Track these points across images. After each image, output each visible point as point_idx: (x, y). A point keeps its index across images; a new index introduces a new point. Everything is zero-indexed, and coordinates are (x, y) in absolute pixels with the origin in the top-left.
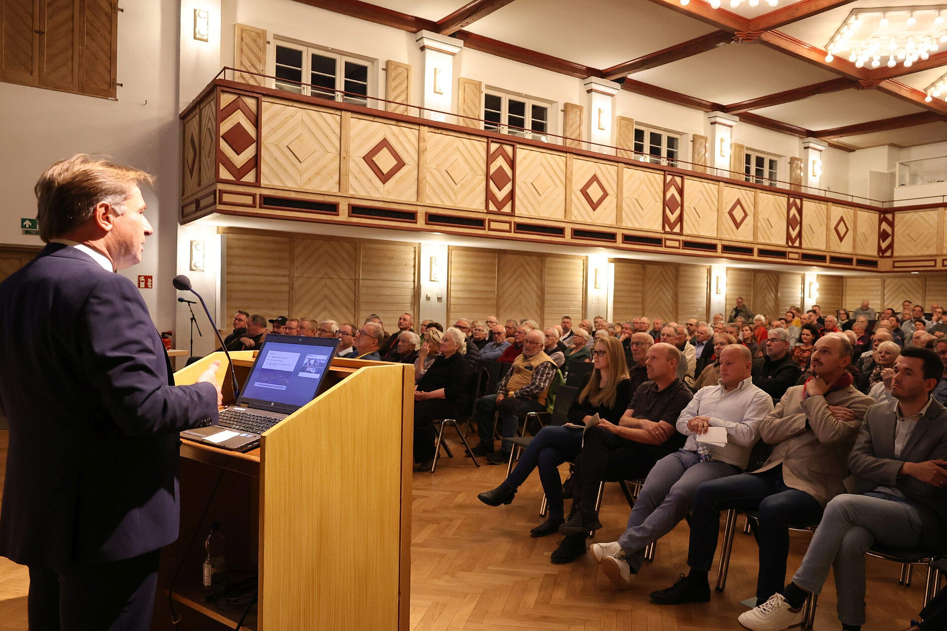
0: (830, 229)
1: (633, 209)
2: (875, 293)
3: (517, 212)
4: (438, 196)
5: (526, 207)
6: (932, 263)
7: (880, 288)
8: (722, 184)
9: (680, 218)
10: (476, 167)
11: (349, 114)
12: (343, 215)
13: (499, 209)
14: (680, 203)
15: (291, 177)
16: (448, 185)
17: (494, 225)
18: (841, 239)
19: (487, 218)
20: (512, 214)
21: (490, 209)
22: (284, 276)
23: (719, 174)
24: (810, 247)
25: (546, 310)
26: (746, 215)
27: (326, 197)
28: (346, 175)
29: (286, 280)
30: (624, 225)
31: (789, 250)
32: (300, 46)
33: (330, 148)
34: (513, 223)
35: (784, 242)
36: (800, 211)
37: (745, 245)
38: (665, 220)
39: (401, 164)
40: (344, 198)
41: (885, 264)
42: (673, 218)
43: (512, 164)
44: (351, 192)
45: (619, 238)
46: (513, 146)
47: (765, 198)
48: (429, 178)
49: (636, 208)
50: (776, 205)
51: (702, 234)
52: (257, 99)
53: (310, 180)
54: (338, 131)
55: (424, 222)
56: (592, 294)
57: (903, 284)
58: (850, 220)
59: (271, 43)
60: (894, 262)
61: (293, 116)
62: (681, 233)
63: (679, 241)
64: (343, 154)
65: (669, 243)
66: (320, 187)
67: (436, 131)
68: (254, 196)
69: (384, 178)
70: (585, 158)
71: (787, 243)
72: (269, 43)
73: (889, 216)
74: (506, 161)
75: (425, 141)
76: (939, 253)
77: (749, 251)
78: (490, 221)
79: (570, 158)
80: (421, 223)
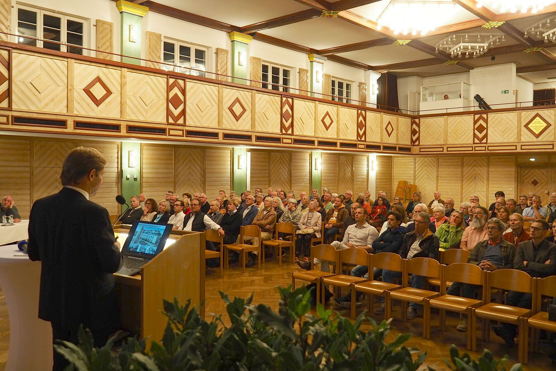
0: (382, 129)
1: (262, 120)
2: (410, 167)
3: (187, 123)
4: (134, 113)
5: (193, 120)
6: (441, 149)
7: (413, 163)
8: (317, 102)
9: (292, 125)
10: (159, 94)
11: (73, 61)
12: (70, 128)
13: (176, 122)
14: (291, 115)
15: (33, 103)
16: (142, 106)
17: (172, 132)
18: (389, 135)
19: (168, 128)
20: (184, 125)
21: (169, 122)
22: (26, 167)
23: (316, 96)
24: (371, 140)
25: (207, 183)
26: (332, 122)
27: (58, 116)
28: (72, 101)
29: (28, 169)
30: (256, 130)
31: (359, 142)
32: (35, 9)
33: (60, 83)
34: (185, 130)
35: (355, 138)
36: (365, 119)
37: (332, 141)
38: (282, 126)
39: (109, 93)
40: (71, 117)
41: (415, 150)
42: (287, 124)
43: (184, 92)
44: (75, 113)
45: (254, 138)
46: (184, 80)
47: (344, 110)
48: (128, 102)
49: (264, 118)
50: (351, 115)
51: (305, 134)
52: (9, 51)
53: (46, 105)
54: (66, 72)
55: (125, 131)
56: (237, 172)
57: (426, 161)
58: (394, 123)
59: (14, 7)
60: (420, 148)
61: (34, 62)
62: (292, 134)
63: (291, 139)
64: (70, 87)
65: (285, 141)
66: (54, 110)
67: (133, 71)
68: (7, 117)
69: (97, 102)
70: (231, 88)
71: (357, 138)
72: (13, 7)
73: (417, 120)
74: (179, 90)
75: (125, 78)
76: (445, 143)
77: (335, 144)
78: (170, 129)
79: (221, 88)
80: (123, 132)
